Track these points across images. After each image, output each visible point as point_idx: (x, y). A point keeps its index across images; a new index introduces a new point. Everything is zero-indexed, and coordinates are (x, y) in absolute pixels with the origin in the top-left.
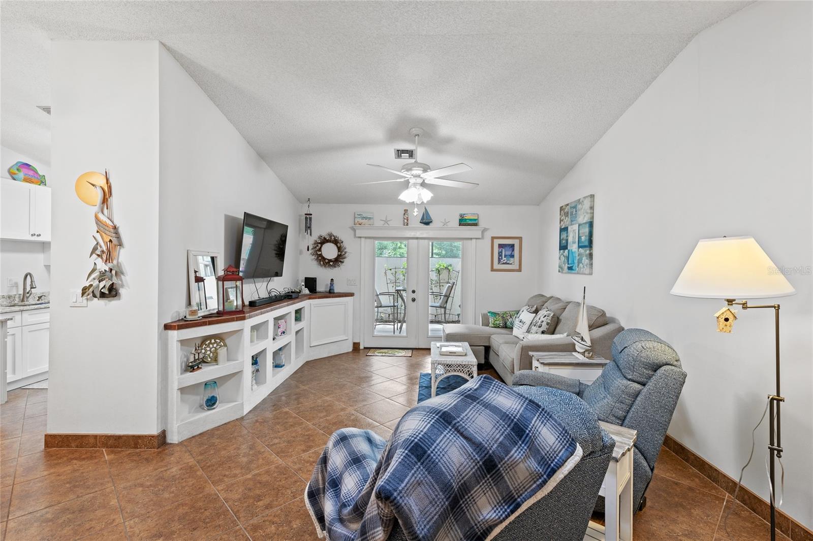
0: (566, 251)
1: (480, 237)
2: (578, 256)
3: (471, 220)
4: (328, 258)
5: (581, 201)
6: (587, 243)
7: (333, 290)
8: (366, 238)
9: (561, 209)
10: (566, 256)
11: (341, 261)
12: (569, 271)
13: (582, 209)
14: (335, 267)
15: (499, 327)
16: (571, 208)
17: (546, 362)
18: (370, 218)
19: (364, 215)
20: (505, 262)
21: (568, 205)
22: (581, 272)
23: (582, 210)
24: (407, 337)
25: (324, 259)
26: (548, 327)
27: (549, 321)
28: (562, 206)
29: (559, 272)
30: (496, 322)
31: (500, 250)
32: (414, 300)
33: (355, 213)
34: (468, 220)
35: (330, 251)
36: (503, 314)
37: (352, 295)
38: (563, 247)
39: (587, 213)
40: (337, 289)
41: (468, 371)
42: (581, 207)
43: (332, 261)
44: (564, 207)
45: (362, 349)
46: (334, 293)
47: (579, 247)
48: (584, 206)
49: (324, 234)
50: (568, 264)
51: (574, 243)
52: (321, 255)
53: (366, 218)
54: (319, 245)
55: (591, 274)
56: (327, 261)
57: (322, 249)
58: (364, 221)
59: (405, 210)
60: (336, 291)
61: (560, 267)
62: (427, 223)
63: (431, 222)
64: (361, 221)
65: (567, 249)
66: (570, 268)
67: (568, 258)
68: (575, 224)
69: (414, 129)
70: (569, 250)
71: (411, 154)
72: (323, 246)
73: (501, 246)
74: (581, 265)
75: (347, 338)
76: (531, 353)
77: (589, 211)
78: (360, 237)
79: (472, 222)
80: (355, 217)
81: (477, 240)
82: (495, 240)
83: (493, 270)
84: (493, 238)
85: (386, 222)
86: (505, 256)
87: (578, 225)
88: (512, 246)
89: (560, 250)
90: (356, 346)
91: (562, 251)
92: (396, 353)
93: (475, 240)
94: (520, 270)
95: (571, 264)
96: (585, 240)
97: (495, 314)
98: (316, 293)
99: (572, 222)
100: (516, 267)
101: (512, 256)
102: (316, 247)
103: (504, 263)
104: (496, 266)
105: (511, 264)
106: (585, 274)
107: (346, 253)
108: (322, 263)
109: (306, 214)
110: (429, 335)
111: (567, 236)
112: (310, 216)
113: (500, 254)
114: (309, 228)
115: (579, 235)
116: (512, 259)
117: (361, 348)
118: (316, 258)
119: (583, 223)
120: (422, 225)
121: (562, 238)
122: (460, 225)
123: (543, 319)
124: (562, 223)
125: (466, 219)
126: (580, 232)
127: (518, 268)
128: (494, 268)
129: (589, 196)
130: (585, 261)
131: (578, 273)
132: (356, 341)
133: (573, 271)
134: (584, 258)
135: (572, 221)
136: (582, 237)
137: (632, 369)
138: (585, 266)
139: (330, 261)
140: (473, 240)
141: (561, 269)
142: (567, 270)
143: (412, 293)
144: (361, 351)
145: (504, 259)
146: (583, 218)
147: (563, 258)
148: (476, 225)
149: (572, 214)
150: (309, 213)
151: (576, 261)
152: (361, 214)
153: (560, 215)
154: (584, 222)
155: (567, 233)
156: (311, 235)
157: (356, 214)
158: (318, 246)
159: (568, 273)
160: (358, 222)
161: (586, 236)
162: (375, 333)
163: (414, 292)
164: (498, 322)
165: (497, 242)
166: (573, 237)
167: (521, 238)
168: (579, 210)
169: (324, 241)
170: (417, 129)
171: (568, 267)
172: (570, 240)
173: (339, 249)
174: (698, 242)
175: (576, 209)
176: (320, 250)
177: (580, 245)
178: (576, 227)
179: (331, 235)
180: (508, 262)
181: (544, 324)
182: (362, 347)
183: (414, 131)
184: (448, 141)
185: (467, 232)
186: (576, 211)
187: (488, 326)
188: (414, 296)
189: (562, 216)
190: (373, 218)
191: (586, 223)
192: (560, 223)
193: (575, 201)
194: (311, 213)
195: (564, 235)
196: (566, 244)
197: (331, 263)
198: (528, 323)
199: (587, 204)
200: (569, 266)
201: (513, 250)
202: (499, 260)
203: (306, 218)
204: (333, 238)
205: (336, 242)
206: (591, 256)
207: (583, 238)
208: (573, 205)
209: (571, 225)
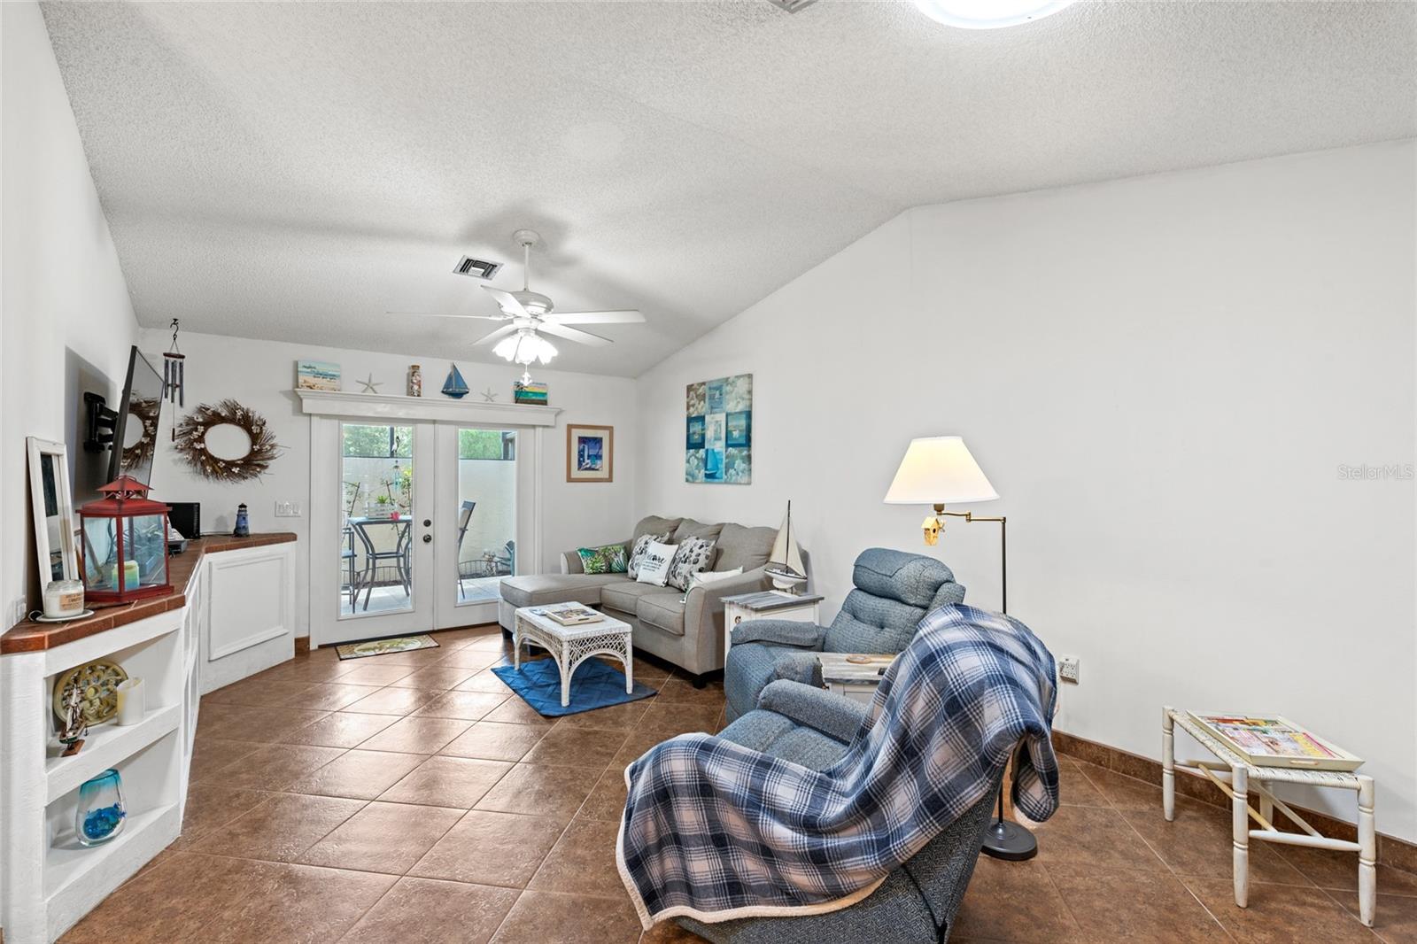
0: (702, 452)
1: (553, 424)
2: (727, 457)
3: (535, 394)
4: (222, 458)
5: (730, 380)
6: (743, 441)
7: (245, 528)
8: (322, 416)
9: (690, 388)
10: (702, 458)
11: (259, 465)
12: (709, 480)
13: (732, 392)
14: (245, 478)
15: (600, 573)
16: (710, 388)
17: (760, 607)
18: (334, 376)
19: (320, 369)
20: (588, 466)
21: (704, 384)
22: (732, 481)
23: (734, 394)
24: (414, 612)
25: (213, 460)
26: (707, 561)
27: (709, 553)
28: (692, 385)
29: (687, 480)
30: (596, 565)
31: (581, 447)
32: (427, 539)
33: (296, 364)
34: (530, 394)
35: (228, 443)
36: (605, 551)
37: (290, 537)
38: (694, 444)
39: (743, 399)
40: (253, 528)
41: (619, 644)
42: (731, 389)
43: (237, 466)
44: (695, 386)
45: (315, 651)
46: (248, 536)
47: (728, 446)
48: (736, 389)
49: (214, 402)
50: (706, 469)
51: (717, 439)
52: (203, 451)
53: (325, 376)
54: (201, 429)
55: (749, 484)
56: (222, 465)
57: (207, 437)
58: (320, 381)
59: (413, 367)
60: (251, 531)
61: (688, 474)
62: (458, 395)
63: (468, 392)
64: (312, 380)
65: (704, 448)
66: (710, 476)
67: (705, 462)
68: (720, 412)
69: (523, 233)
70: (707, 450)
71: (488, 269)
72: (210, 430)
73: (583, 440)
74: (732, 471)
75: (286, 631)
76: (724, 599)
77: (747, 397)
78: (310, 415)
79: (538, 398)
80: (296, 373)
81: (546, 429)
82: (574, 430)
83: (570, 479)
84: (570, 427)
85: (369, 385)
86: (589, 457)
87: (724, 415)
88: (598, 441)
89: (688, 448)
90: (302, 645)
91: (692, 451)
92: (402, 645)
93: (541, 429)
94: (610, 480)
95: (711, 470)
96: (740, 437)
97: (591, 552)
98: (199, 537)
99: (712, 410)
100: (604, 474)
101: (599, 457)
102: (191, 434)
103: (586, 469)
104: (576, 473)
105: (597, 470)
106: (740, 484)
107: (272, 446)
108: (209, 469)
109: (165, 355)
110: (459, 601)
111: (703, 430)
112: (181, 360)
113: (581, 455)
114: (174, 386)
115: (727, 428)
116: (599, 462)
117: (311, 649)
118: (190, 458)
119: (736, 413)
120: (446, 398)
121: (691, 431)
122: (516, 402)
123: (700, 551)
124: (692, 409)
125: (527, 392)
126: (729, 424)
127: (607, 477)
128: (573, 476)
129: (746, 375)
130: (739, 465)
131: (726, 483)
132: (303, 635)
133: (717, 480)
134: (737, 462)
135: (712, 408)
136: (734, 433)
137: (915, 591)
138: (740, 474)
139: (230, 464)
140: (537, 429)
141: (690, 478)
142: (704, 479)
143: (422, 524)
144: (312, 655)
145: (587, 461)
146: (733, 405)
147: (694, 462)
148: (544, 403)
149: (712, 397)
150: (174, 351)
151: (722, 466)
152: (313, 366)
153: (688, 397)
154: (737, 410)
155: (703, 424)
156: (181, 404)
157: (300, 365)
158: (196, 430)
159: (706, 483)
160: (305, 382)
161: (740, 431)
162: (342, 614)
163: (427, 523)
164: (599, 565)
165: (576, 433)
166: (716, 431)
167: (612, 427)
168: (727, 393)
169: (213, 419)
170: (529, 233)
171: (706, 474)
172: (709, 434)
173: (254, 438)
174: (910, 442)
175: (721, 391)
176: (201, 439)
177: (729, 442)
178: (721, 417)
179: (233, 408)
180: (593, 466)
181: (702, 558)
182: (313, 646)
183: (525, 235)
184: (569, 262)
185: (528, 413)
186: (721, 395)
187: (582, 571)
188: (429, 531)
189: (692, 399)
190: (339, 376)
191: (740, 413)
192: (688, 409)
193: (719, 380)
194: (181, 353)
195: (696, 428)
196: (700, 441)
197: (236, 470)
198: (668, 559)
199: (742, 386)
200: (708, 472)
201: (601, 448)
202: (580, 463)
203: (167, 362)
204: (239, 413)
205: (246, 422)
206: (749, 457)
207: (736, 434)
208: (715, 385)
209: (711, 413)
